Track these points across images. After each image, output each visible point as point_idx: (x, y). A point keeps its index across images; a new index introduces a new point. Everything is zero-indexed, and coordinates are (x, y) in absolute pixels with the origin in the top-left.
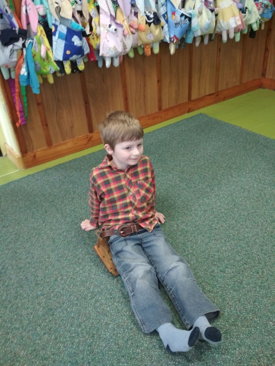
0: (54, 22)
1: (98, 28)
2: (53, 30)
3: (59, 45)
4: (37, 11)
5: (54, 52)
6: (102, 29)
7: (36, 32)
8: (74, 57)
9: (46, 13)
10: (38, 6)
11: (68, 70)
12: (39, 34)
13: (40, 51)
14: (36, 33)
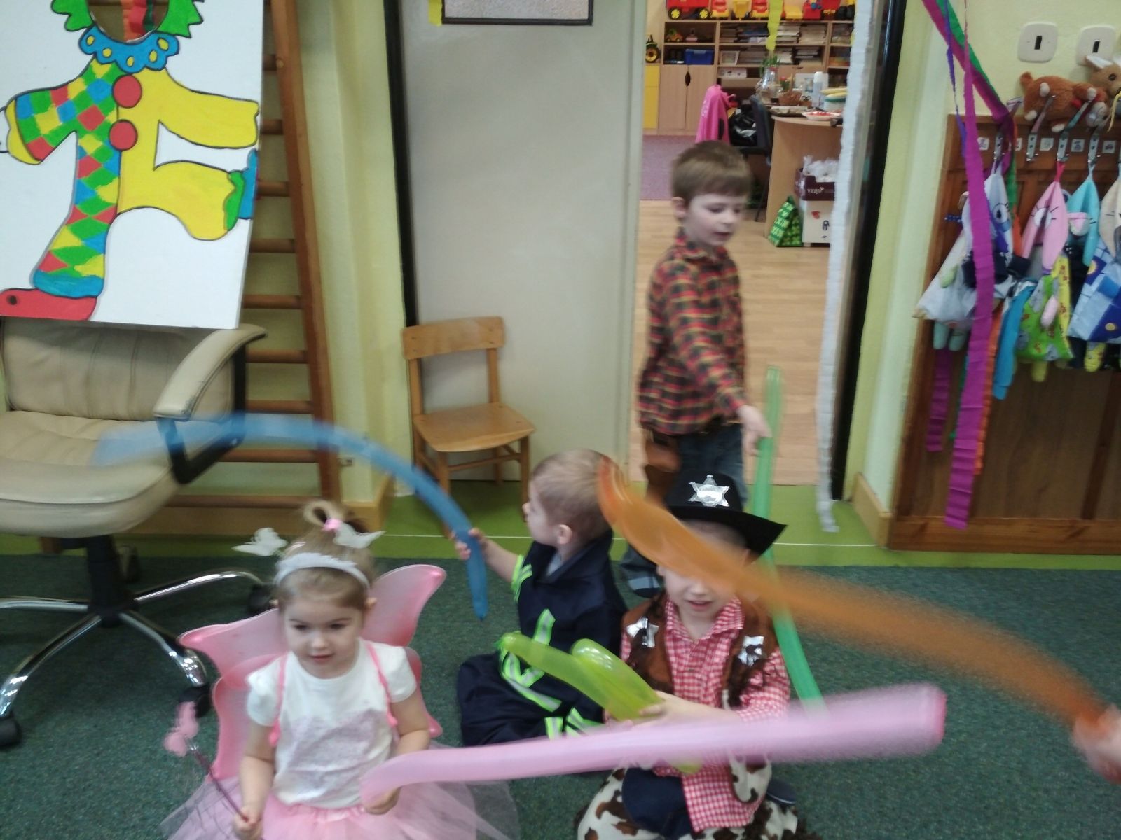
0: (1099, 253)
2: (1092, 271)
3: (1094, 304)
4: (1069, 223)
5: (1075, 317)
7: (1050, 268)
9: (1083, 233)
10: (1073, 215)
11: (1093, 361)
12: (1054, 274)
13: (1043, 311)
14: (1050, 271)
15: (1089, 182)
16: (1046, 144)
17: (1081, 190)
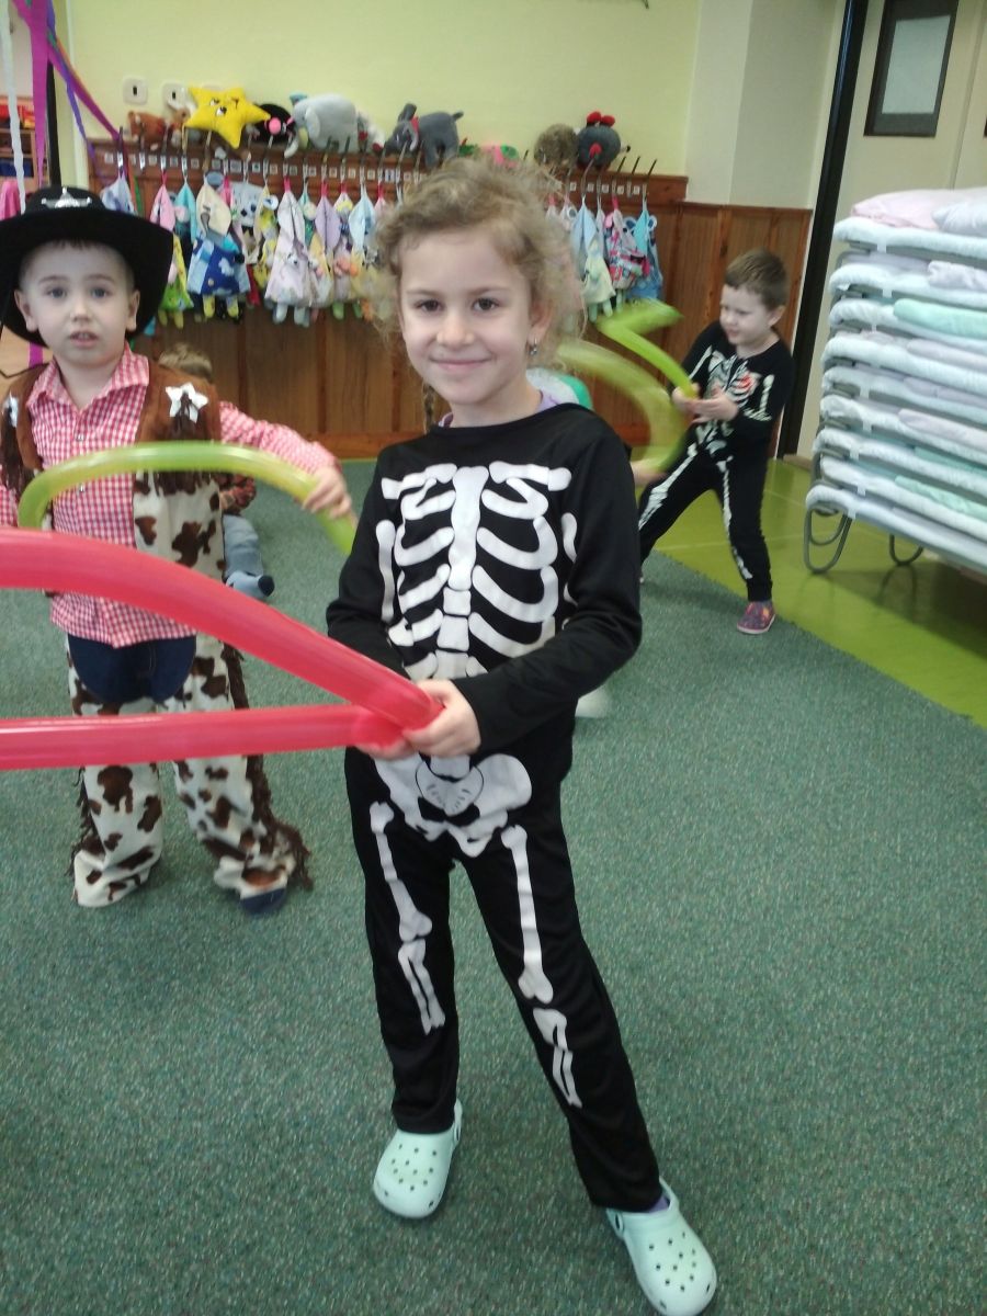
0: (198, 234)
1: (271, 256)
2: (195, 245)
3: (199, 268)
4: (176, 213)
5: (189, 277)
6: (276, 258)
8: (220, 291)
9: (186, 220)
10: (178, 209)
11: (209, 309)
15: (186, 188)
16: (153, 160)
17: (182, 192)
